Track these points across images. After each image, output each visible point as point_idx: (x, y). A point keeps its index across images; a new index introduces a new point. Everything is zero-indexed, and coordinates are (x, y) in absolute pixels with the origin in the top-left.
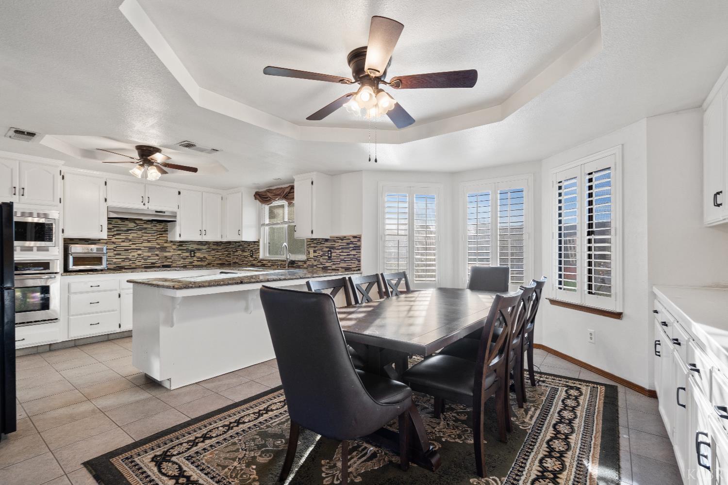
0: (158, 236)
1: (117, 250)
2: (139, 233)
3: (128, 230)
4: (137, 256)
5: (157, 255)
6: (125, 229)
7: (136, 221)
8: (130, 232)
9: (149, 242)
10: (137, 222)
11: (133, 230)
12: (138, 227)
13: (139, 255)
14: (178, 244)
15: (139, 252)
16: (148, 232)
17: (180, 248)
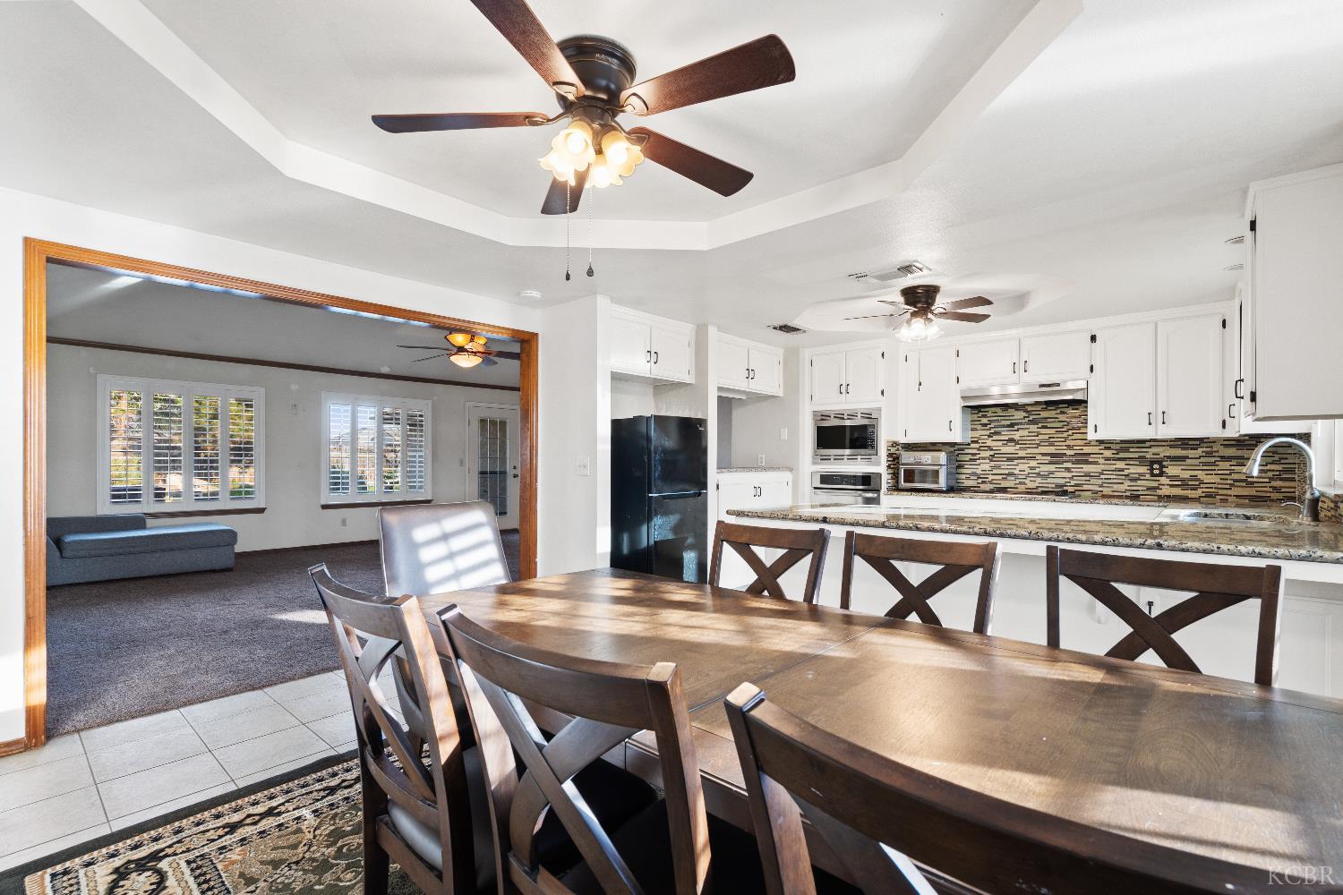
1: (994, 459)
2: (1033, 428)
3: (1012, 425)
4: (1028, 471)
5: (1068, 470)
6: (1008, 423)
7: (1027, 408)
8: (1016, 427)
9: (1051, 444)
10: (1030, 408)
11: (1021, 424)
12: (1031, 418)
13: (1031, 468)
14: (1118, 447)
15: (1033, 463)
16: (1049, 425)
17: (1122, 455)
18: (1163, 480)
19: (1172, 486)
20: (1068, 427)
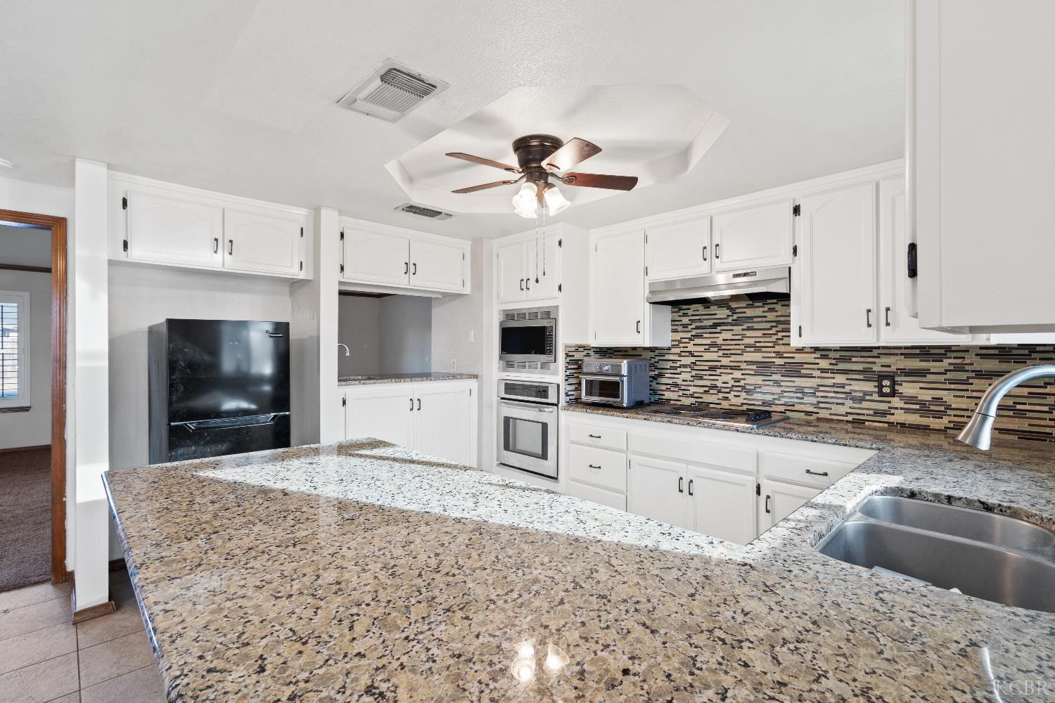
0: (780, 335)
1: (696, 368)
2: (737, 329)
3: (715, 326)
4: (732, 383)
5: (777, 383)
6: (710, 323)
7: (730, 304)
8: (719, 329)
9: (758, 349)
10: (734, 305)
11: (724, 324)
12: (735, 317)
13: (738, 380)
14: (837, 355)
15: (737, 374)
16: (756, 326)
17: (842, 366)
18: (896, 402)
19: (907, 411)
20: (777, 329)
